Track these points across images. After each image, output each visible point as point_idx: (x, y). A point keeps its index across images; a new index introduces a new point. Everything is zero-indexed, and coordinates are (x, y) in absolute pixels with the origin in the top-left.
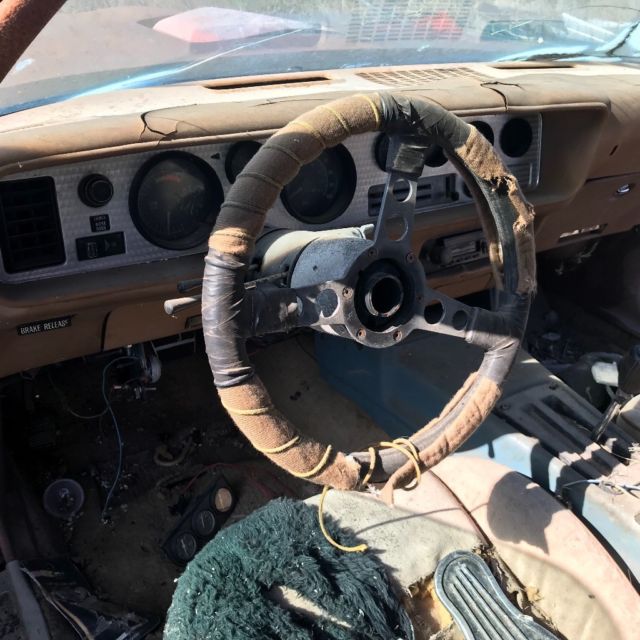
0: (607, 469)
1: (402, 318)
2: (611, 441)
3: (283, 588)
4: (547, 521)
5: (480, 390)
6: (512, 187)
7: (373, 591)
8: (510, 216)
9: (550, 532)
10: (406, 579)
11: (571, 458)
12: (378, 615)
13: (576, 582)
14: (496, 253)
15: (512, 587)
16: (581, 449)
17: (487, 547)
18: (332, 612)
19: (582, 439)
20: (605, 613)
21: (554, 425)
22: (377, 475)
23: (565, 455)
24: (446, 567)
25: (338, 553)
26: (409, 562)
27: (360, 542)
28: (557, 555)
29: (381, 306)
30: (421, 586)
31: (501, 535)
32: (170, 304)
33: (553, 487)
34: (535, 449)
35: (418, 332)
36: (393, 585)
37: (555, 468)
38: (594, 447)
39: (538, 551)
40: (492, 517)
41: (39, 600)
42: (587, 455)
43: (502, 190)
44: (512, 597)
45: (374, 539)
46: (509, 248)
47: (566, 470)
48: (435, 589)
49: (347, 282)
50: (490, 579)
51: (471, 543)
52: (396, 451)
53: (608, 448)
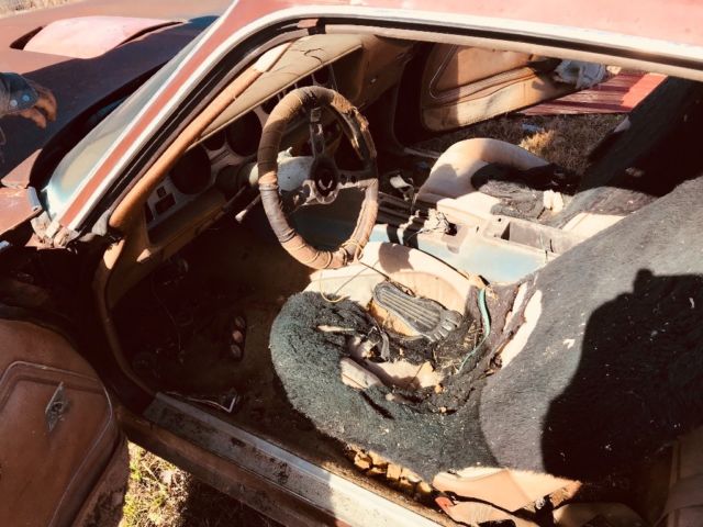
0: (422, 225)
1: (334, 187)
2: (417, 212)
3: (320, 327)
4: (408, 256)
5: (370, 207)
6: (357, 113)
7: (355, 312)
8: (358, 126)
9: (411, 260)
10: (364, 303)
11: (404, 226)
12: (361, 320)
13: (429, 275)
14: (355, 142)
15: (405, 290)
16: (407, 220)
17: (387, 278)
18: (344, 327)
19: (405, 216)
20: (445, 282)
21: (391, 215)
22: (349, 257)
23: (402, 226)
24: (376, 292)
25: (334, 304)
26: (361, 296)
27: (339, 297)
28: (416, 268)
29: (326, 184)
30: (369, 305)
31: (391, 272)
32: (239, 216)
33: (402, 242)
34: (388, 228)
35: (341, 190)
36: (361, 308)
37: (400, 233)
38: (412, 217)
39: (409, 270)
40: (384, 266)
41: (186, 401)
42: (410, 222)
43: (353, 114)
44: (407, 293)
45: (343, 294)
46: (361, 139)
47: (405, 232)
48: (376, 305)
49: (311, 178)
50: (396, 290)
51: (381, 279)
52: (350, 244)
53: (417, 216)
